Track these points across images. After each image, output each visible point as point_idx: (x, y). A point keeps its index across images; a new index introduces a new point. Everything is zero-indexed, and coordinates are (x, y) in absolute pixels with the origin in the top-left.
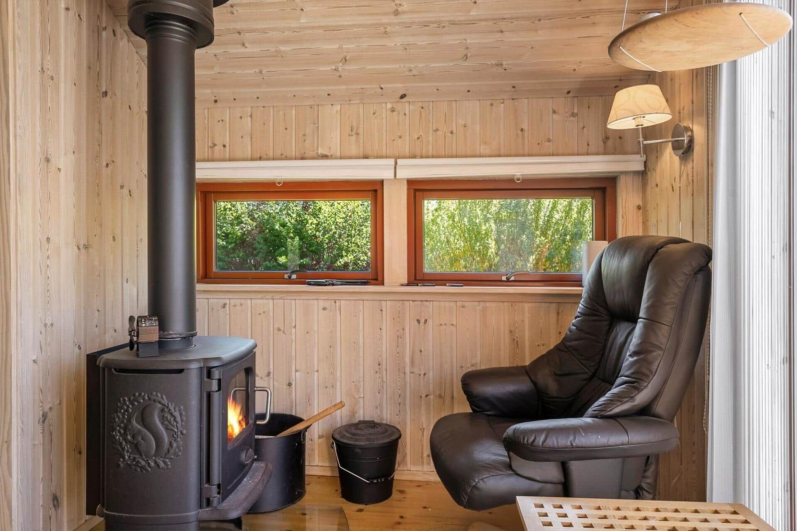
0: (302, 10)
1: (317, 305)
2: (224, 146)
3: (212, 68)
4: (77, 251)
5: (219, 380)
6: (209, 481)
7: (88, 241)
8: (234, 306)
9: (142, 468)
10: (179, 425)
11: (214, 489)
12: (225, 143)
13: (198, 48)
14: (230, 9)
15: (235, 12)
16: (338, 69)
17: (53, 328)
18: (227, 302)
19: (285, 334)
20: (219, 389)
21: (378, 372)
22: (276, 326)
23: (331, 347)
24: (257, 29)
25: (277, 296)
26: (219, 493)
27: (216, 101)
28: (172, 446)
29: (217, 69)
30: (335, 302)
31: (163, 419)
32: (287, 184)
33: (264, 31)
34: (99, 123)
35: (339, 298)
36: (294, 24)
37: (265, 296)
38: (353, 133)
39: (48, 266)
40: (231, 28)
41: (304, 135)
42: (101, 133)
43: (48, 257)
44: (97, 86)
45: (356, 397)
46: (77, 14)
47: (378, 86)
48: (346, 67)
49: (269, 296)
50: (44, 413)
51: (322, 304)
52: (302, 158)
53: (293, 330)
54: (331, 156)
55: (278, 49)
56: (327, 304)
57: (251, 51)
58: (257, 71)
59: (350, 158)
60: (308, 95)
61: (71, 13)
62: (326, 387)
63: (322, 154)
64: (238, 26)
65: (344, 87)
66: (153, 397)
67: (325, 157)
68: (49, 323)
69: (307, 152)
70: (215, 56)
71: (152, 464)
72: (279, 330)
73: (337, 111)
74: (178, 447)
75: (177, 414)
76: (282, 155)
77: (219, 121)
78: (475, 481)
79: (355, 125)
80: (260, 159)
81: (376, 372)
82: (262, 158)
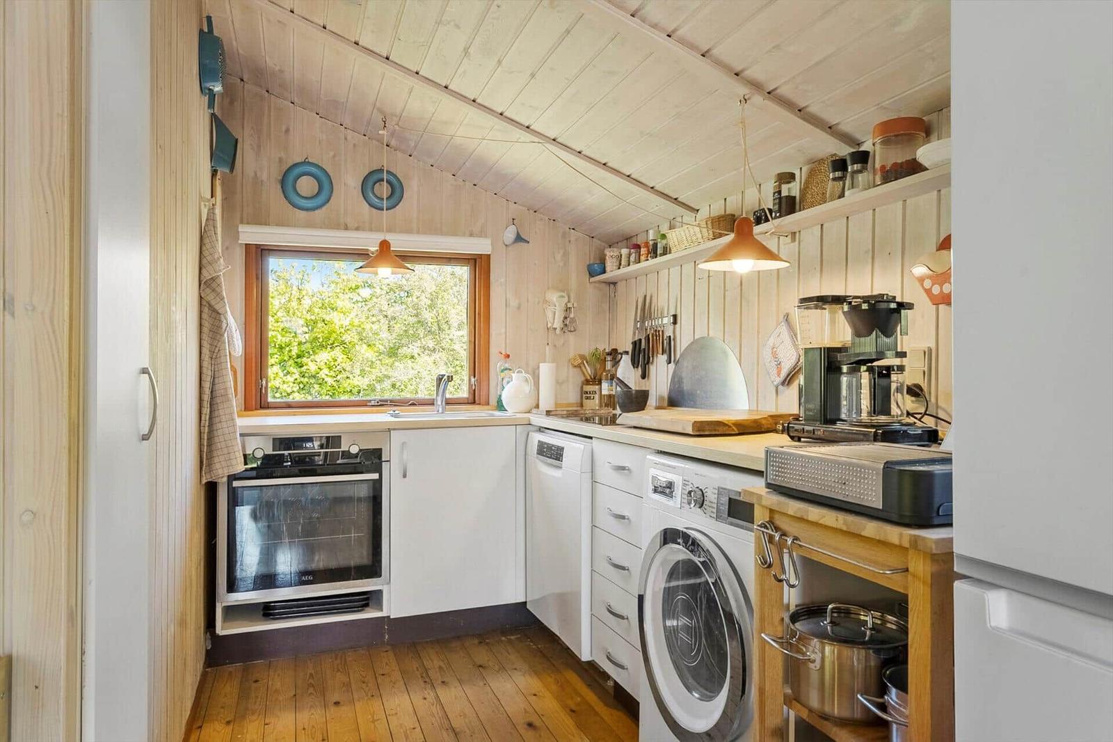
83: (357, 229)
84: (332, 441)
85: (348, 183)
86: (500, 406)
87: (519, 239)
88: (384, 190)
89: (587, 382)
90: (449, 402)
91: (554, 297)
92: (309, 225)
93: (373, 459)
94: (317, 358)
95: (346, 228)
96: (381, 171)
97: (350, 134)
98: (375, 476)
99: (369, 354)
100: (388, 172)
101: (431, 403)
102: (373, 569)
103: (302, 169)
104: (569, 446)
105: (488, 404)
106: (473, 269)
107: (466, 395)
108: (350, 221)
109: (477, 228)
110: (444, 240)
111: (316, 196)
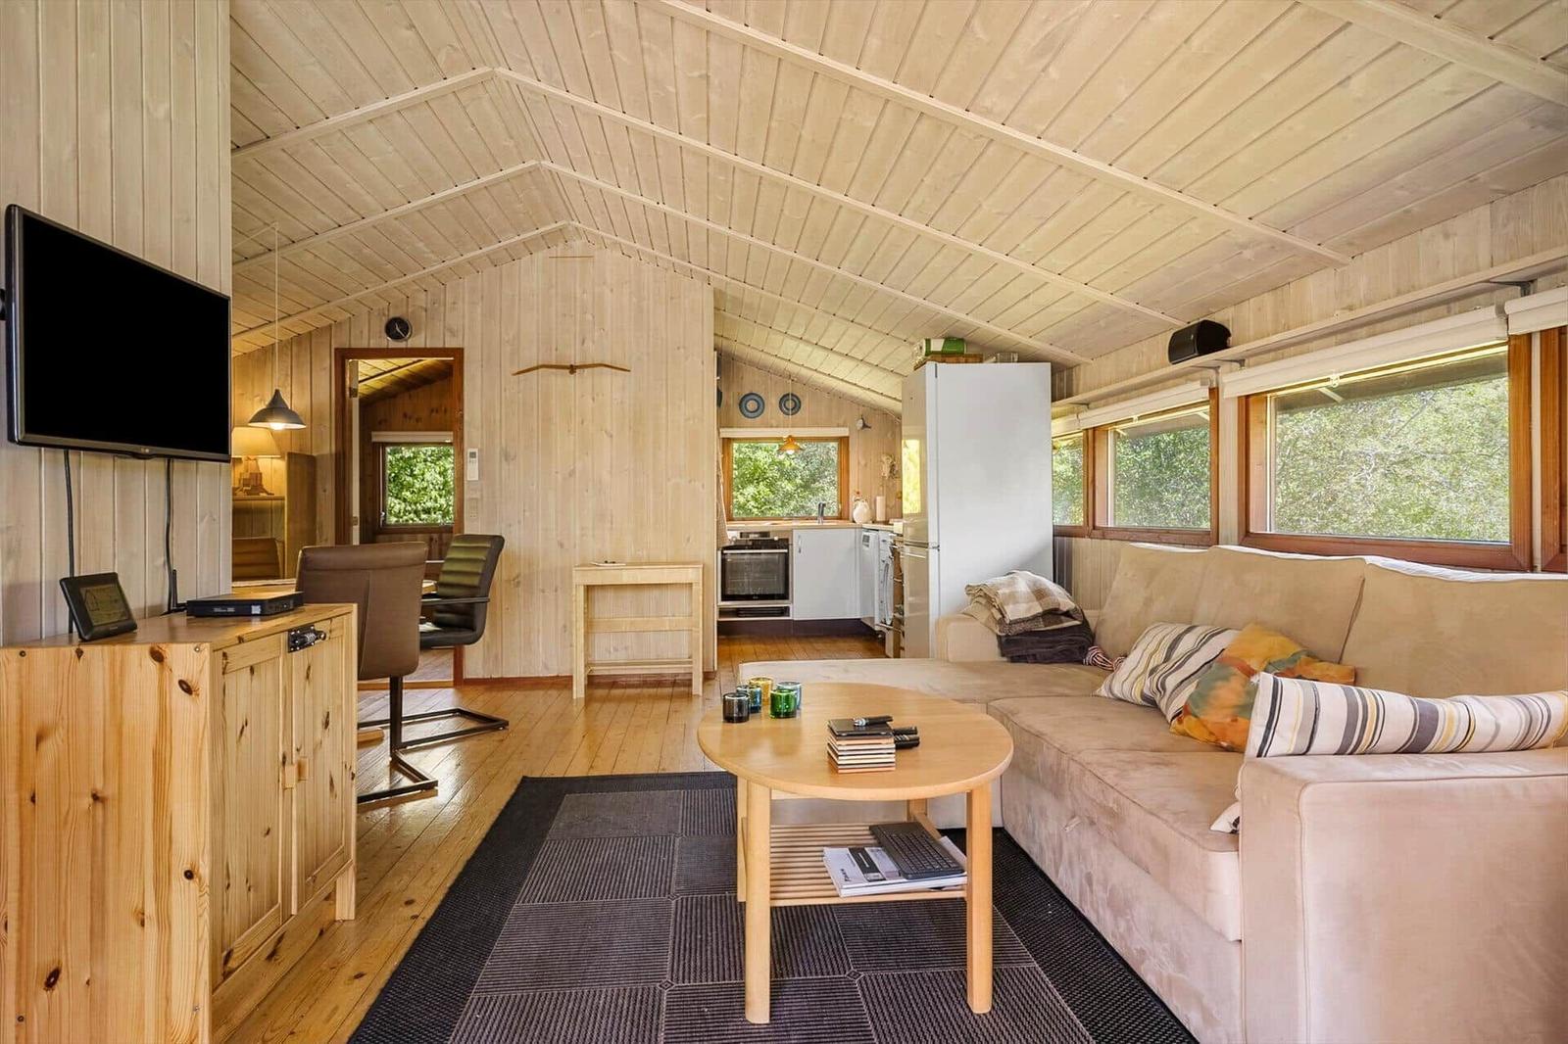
83: (777, 427)
84: (765, 534)
85: (772, 402)
86: (854, 522)
87: (865, 426)
88: (790, 405)
90: (826, 518)
91: (884, 459)
92: (754, 426)
93: (784, 543)
94: (745, 492)
95: (772, 427)
96: (788, 395)
97: (772, 377)
98: (786, 551)
99: (789, 487)
100: (792, 395)
101: (816, 519)
102: (785, 596)
103: (748, 398)
104: (872, 534)
105: (848, 519)
106: (840, 445)
107: (836, 514)
108: (774, 423)
109: (841, 422)
110: (824, 429)
111: (757, 410)
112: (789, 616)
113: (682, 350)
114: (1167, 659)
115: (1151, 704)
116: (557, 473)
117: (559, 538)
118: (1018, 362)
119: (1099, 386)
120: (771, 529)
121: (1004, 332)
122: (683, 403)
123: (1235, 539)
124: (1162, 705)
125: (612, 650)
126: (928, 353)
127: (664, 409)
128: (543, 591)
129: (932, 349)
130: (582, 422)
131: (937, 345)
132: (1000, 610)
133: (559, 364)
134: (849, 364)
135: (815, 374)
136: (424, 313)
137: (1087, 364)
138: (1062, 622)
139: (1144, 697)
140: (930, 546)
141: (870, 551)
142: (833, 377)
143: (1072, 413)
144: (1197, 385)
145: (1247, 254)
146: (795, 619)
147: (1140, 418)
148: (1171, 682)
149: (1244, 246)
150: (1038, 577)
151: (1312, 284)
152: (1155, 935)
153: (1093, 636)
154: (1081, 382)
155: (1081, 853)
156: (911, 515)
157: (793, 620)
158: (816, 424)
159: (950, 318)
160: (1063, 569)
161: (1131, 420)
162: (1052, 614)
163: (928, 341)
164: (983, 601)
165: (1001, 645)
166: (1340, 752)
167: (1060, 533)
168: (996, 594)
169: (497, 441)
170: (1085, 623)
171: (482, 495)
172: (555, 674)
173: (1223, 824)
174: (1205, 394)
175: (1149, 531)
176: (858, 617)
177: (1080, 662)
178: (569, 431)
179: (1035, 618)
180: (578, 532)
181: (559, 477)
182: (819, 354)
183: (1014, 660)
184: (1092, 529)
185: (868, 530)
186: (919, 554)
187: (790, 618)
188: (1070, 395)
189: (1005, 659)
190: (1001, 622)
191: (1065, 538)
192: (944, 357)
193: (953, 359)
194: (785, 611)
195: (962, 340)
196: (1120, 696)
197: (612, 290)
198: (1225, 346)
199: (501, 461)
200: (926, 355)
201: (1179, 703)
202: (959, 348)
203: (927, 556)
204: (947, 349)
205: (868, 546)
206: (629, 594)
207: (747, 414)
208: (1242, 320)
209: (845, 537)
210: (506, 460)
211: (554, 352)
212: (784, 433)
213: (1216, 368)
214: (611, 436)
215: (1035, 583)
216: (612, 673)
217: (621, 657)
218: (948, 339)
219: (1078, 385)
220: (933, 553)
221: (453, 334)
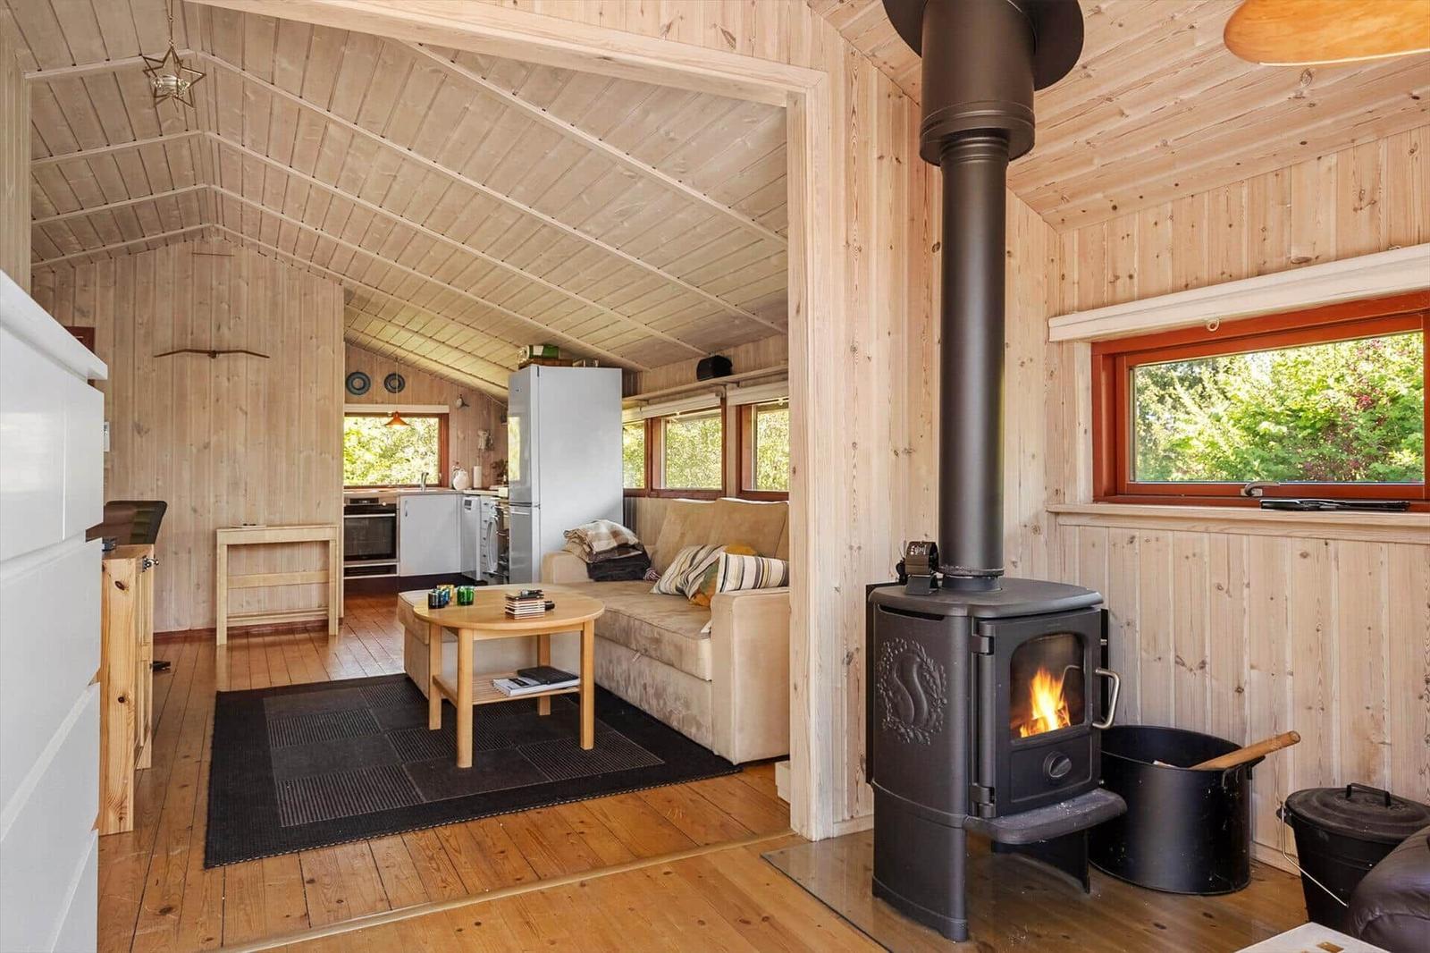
0: (1192, 27)
1: (1290, 548)
2: (1131, 277)
3: (1090, 162)
4: (894, 457)
5: (991, 639)
6: (978, 778)
7: (910, 444)
8: (1147, 541)
9: (902, 735)
10: (939, 691)
11: (986, 791)
12: (1132, 272)
13: (1011, 160)
14: (1083, 73)
15: (1091, 72)
16: (1302, 93)
17: (861, 552)
18: (1137, 533)
19: (1230, 596)
20: (991, 653)
21: (1425, 697)
22: (1215, 581)
23: (1318, 631)
24: (1134, 84)
25: (1213, 527)
26: (992, 801)
27: (1115, 208)
28: (931, 716)
29: (1097, 162)
30: (1326, 544)
31: (921, 677)
32: (1226, 325)
33: (1145, 82)
34: (927, 287)
35: (1333, 537)
36: (1189, 54)
37: (1193, 527)
38: (1364, 203)
39: (854, 477)
40: (1095, 97)
41: (1264, 229)
42: (931, 301)
43: (855, 466)
44: (924, 239)
45: (1375, 739)
46: (894, 159)
47: (1406, 96)
48: (1318, 85)
49: (1201, 526)
50: (848, 653)
51: (1300, 546)
52: (1260, 274)
53: (1246, 591)
54: (1317, 258)
55: (1178, 101)
56: (1309, 546)
57: (1137, 117)
58: (1159, 144)
59: (1358, 254)
60: (1262, 156)
61: (885, 162)
62: (1310, 708)
63: (1297, 259)
64: (1104, 90)
65: (1328, 121)
66: (912, 647)
67: (1304, 262)
68: (855, 547)
69: (1268, 260)
70: (1088, 143)
71: (912, 735)
72: (1219, 588)
73: (1330, 169)
74: (938, 720)
75: (937, 675)
76: (1223, 273)
77: (1123, 238)
78: (1373, 913)
79: (1367, 186)
80: (1187, 287)
81: (1421, 697)
82: (1190, 286)
83: (382, 403)
84: (375, 500)
85: (378, 381)
86: (453, 488)
87: (463, 404)
88: (396, 383)
89: (498, 476)
90: (427, 486)
91: (481, 433)
92: (358, 402)
93: (392, 508)
95: (377, 403)
96: (394, 374)
97: (379, 357)
98: (394, 515)
100: (398, 375)
101: (419, 486)
102: (392, 554)
103: (356, 376)
104: (474, 500)
105: (448, 486)
106: (440, 420)
107: (437, 482)
108: (379, 400)
109: (442, 400)
110: (426, 406)
111: (363, 387)
112: (396, 573)
113: (314, 340)
114: (690, 566)
115: (681, 593)
116: (191, 445)
117: (193, 504)
118: (599, 367)
119: (656, 390)
120: (378, 496)
121: (589, 346)
122: (314, 385)
123: (735, 495)
124: (687, 592)
125: (244, 604)
126: (532, 356)
127: (297, 390)
128: (176, 553)
129: (535, 354)
130: (218, 400)
131: (538, 351)
132: (589, 545)
133: (194, 348)
134: (457, 354)
135: (423, 360)
136: (51, 293)
137: (647, 372)
138: (629, 553)
139: (677, 589)
140: (533, 504)
141: (472, 514)
142: (439, 363)
143: (637, 406)
144: (713, 395)
145: (737, 322)
146: (401, 575)
147: (681, 414)
148: (691, 578)
149: (735, 318)
150: (615, 524)
151: (771, 341)
152: (677, 699)
153: (650, 562)
154: (643, 385)
155: (640, 674)
156: (514, 482)
157: (399, 577)
158: (417, 402)
159: (549, 333)
160: (630, 518)
161: (675, 414)
162: (624, 547)
163: (531, 347)
164: (577, 541)
165: (590, 571)
166: (754, 588)
167: (628, 494)
168: (587, 535)
169: (130, 416)
170: (645, 553)
171: (112, 466)
172: (188, 629)
173: (705, 630)
174: (718, 401)
175: (686, 491)
176: (459, 571)
177: (641, 579)
178: (204, 408)
179: (613, 549)
180: (212, 500)
181: (194, 450)
182: (431, 345)
183: (598, 580)
184: (650, 491)
185: (469, 495)
186: (523, 512)
187: (397, 575)
188: (635, 394)
189: (592, 580)
190: (590, 554)
191: (632, 498)
192: (542, 360)
193: (550, 363)
194: (392, 569)
195: (557, 347)
196: (664, 591)
197: (248, 284)
198: (729, 373)
199: (133, 435)
200: (530, 358)
201: (695, 588)
202: (556, 354)
203: (531, 512)
204: (546, 355)
205: (470, 509)
206: (262, 553)
207: (352, 389)
208: (739, 356)
209: (449, 502)
210: (139, 433)
211: (189, 336)
212: (390, 409)
213: (725, 386)
214: (246, 413)
215: (612, 526)
216: (245, 624)
217: (254, 610)
218: (546, 346)
219: (641, 386)
220: (535, 511)
221: (83, 314)
